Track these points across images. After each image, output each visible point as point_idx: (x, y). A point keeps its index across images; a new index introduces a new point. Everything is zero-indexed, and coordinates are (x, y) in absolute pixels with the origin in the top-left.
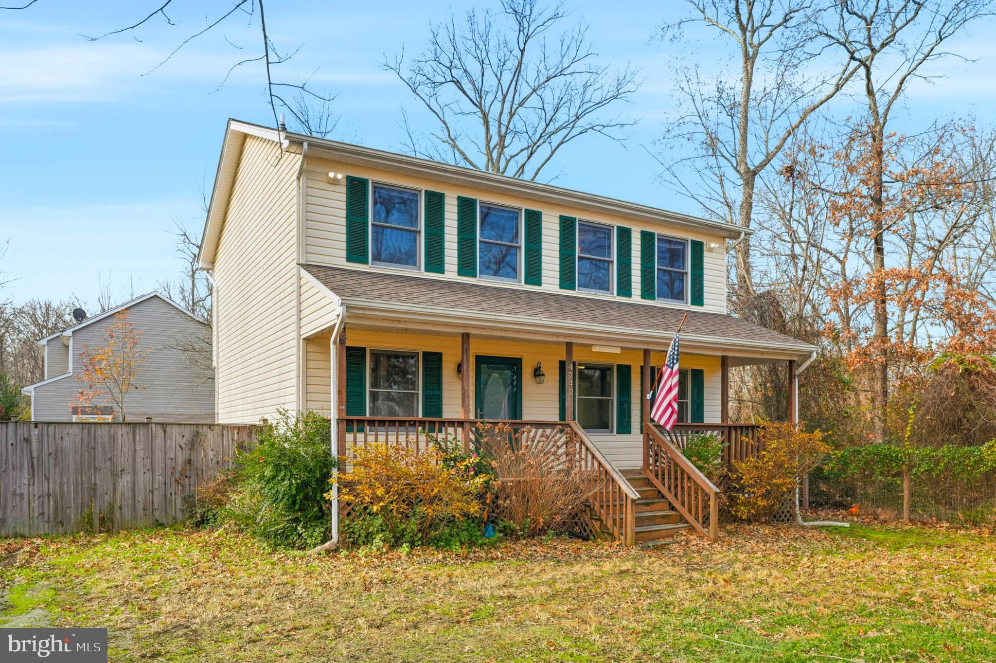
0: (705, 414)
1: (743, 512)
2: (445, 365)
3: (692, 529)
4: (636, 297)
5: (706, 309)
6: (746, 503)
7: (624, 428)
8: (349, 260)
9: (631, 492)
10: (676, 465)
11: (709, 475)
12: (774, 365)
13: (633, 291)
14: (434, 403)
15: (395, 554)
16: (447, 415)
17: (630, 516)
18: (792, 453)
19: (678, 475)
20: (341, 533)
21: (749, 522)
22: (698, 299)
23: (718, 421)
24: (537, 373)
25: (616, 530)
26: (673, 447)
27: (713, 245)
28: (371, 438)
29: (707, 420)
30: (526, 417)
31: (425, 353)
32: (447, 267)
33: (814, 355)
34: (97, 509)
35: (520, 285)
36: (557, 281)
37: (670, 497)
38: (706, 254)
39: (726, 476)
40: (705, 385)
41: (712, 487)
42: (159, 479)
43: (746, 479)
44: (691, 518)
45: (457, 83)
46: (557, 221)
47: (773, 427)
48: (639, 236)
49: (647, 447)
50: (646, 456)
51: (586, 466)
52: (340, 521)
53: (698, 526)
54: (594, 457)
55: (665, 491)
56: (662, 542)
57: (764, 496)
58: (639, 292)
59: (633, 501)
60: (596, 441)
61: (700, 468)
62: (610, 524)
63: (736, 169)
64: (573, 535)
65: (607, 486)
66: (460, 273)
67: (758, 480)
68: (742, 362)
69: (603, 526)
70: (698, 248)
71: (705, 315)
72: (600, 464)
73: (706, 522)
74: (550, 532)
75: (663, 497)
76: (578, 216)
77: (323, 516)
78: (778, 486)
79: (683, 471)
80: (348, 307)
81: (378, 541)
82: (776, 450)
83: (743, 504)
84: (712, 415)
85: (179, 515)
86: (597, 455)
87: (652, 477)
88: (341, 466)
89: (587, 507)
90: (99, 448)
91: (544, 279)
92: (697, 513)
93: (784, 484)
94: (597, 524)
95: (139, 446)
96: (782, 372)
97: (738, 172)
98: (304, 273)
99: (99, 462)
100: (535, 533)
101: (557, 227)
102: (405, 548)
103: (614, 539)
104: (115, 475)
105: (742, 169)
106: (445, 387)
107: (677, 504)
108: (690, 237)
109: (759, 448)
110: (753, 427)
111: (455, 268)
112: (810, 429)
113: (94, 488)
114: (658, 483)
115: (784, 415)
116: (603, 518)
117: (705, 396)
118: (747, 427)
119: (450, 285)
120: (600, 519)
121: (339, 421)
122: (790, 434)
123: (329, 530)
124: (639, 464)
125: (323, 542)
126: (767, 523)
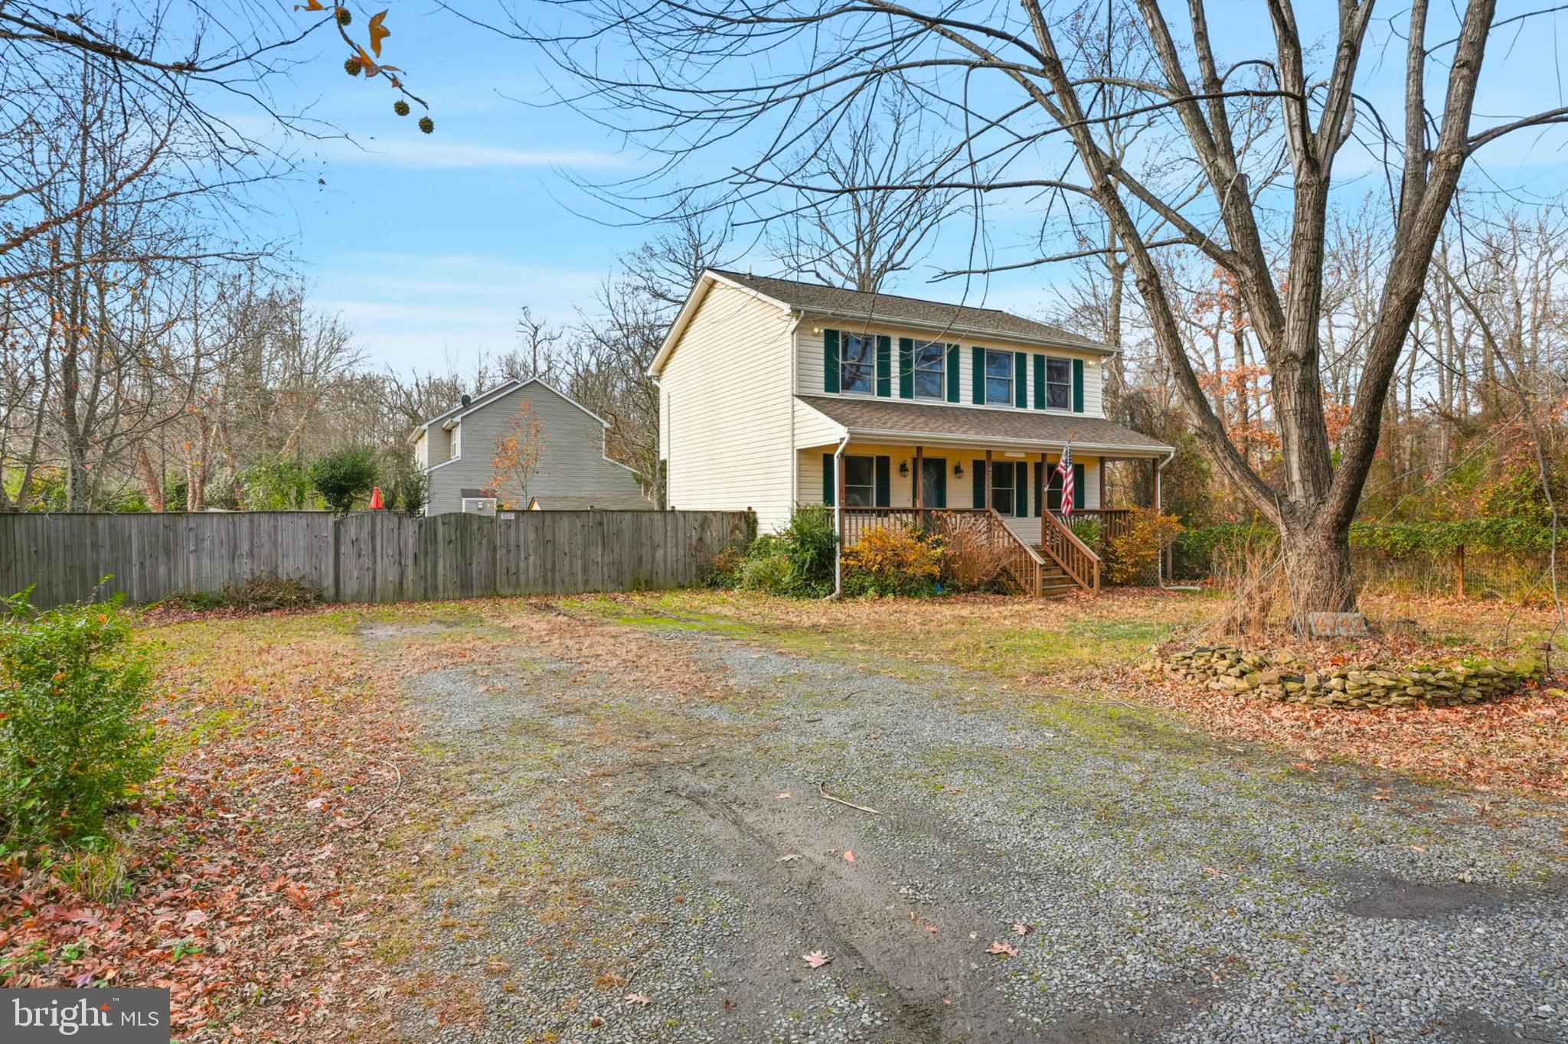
0: (1086, 500)
1: (1117, 578)
2: (892, 466)
3: (1081, 588)
4: (1031, 408)
5: (1085, 414)
6: (1120, 571)
7: (1022, 512)
8: (826, 391)
9: (1040, 561)
10: (1068, 541)
11: (1093, 548)
12: (1142, 462)
13: (1029, 403)
14: (884, 496)
15: (885, 599)
16: (893, 505)
17: (1038, 576)
18: (1155, 532)
19: (1069, 548)
20: (842, 587)
21: (1122, 585)
22: (1079, 407)
23: (1097, 506)
24: (958, 470)
25: (1028, 587)
26: (1066, 528)
27: (1090, 363)
28: (873, 521)
29: (1088, 506)
30: (950, 505)
31: (878, 457)
32: (892, 392)
33: (1172, 455)
34: (644, 573)
35: (945, 403)
36: (971, 398)
37: (1063, 565)
38: (1085, 369)
39: (1104, 550)
40: (1086, 476)
41: (1095, 557)
42: (681, 552)
43: (1120, 552)
44: (1079, 580)
45: (833, 174)
46: (971, 351)
47: (1140, 511)
48: (1032, 358)
49: (1045, 528)
50: (1044, 535)
51: (1002, 543)
52: (842, 579)
53: (1085, 586)
54: (1010, 535)
55: (1059, 560)
56: (1059, 596)
57: (1133, 565)
58: (1033, 404)
59: (1041, 566)
60: (1011, 523)
61: (1086, 543)
62: (1022, 582)
63: (1105, 264)
64: (997, 592)
65: (1020, 556)
66: (902, 396)
67: (1129, 553)
68: (1113, 460)
69: (1018, 585)
70: (1079, 366)
71: (1086, 420)
72: (1015, 540)
73: (1091, 584)
74: (982, 588)
75: (1057, 565)
76: (986, 346)
77: (829, 576)
78: (1143, 557)
79: (1073, 545)
80: (851, 434)
81: (871, 591)
82: (1143, 529)
83: (1117, 571)
84: (1092, 502)
85: (694, 579)
86: (1012, 533)
87: (1049, 550)
88: (841, 540)
89: (1005, 571)
90: (643, 528)
91: (961, 397)
92: (1084, 577)
93: (1147, 556)
94: (1012, 584)
95: (669, 528)
96: (1150, 467)
97: (1108, 267)
98: (797, 401)
99: (644, 540)
100: (972, 589)
101: (971, 356)
102: (891, 596)
103: (1026, 593)
104: (654, 548)
105: (1111, 264)
106: (892, 482)
107: (1069, 570)
108: (1072, 357)
109: (1130, 527)
110: (1125, 512)
111: (898, 392)
112: (1168, 513)
113: (640, 559)
114: (1053, 554)
115: (1148, 501)
116: (1018, 579)
117: (1086, 486)
118: (1120, 512)
119: (896, 406)
120: (1015, 581)
121: (840, 510)
122: (1153, 518)
123: (833, 585)
124: (1039, 541)
125: (830, 594)
126: (1136, 586)
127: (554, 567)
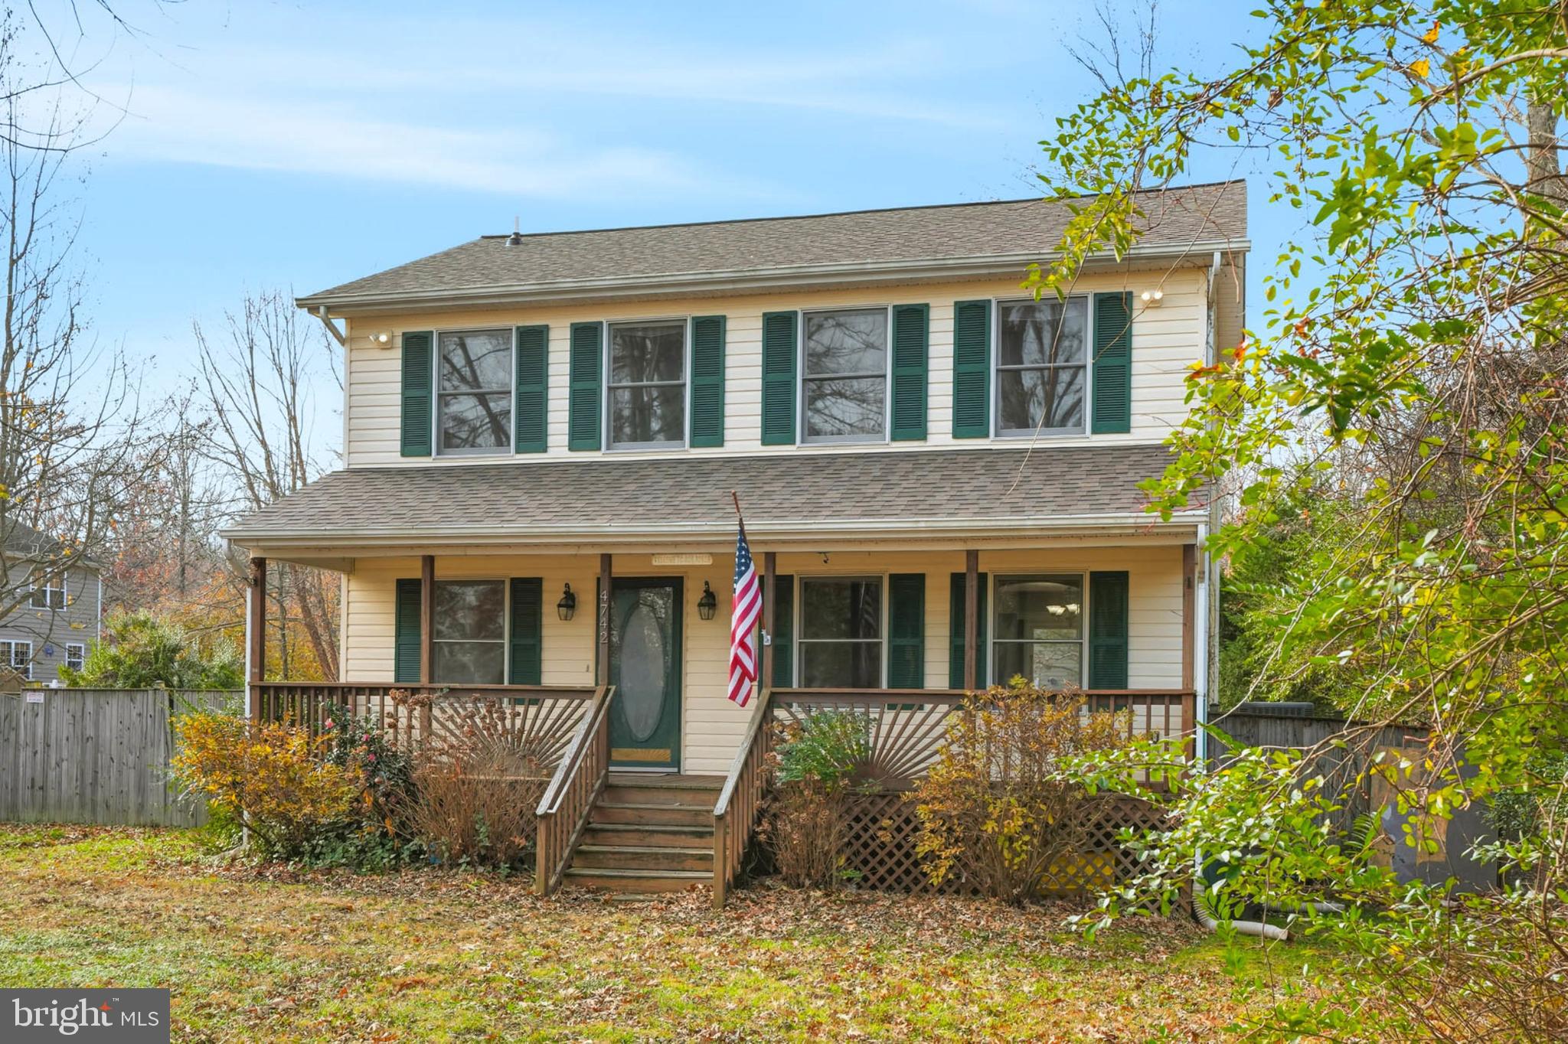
127: (95, 779)
